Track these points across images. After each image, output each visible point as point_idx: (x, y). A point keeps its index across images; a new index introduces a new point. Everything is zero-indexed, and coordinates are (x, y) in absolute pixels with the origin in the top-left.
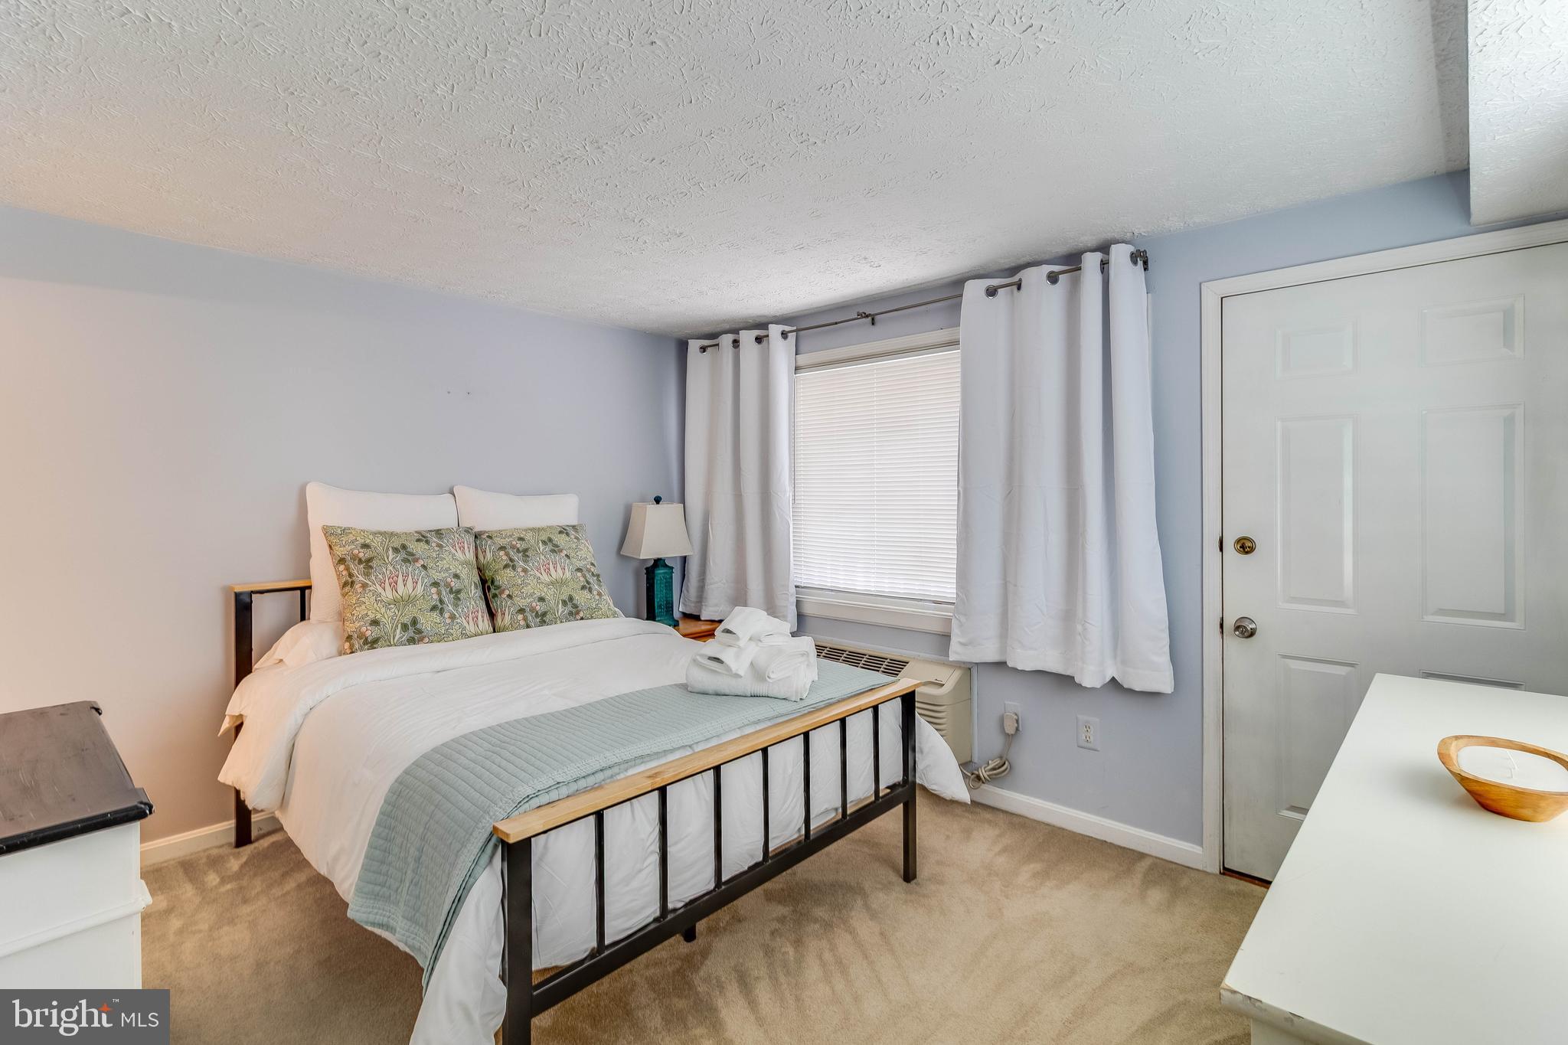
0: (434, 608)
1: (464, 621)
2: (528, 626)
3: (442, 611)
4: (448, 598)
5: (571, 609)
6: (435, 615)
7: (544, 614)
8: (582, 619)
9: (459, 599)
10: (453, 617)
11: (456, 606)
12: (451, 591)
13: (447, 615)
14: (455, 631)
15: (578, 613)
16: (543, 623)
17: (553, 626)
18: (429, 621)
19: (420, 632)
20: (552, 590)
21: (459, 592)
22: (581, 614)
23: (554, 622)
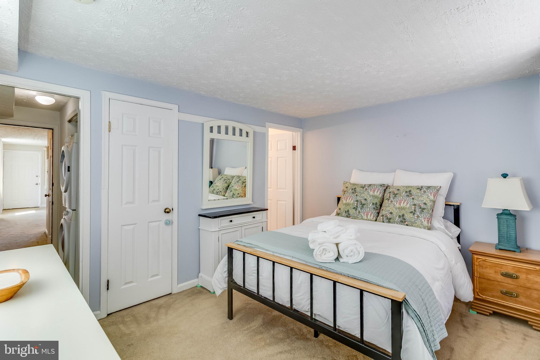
0: (354, 208)
1: (363, 214)
2: (383, 222)
3: (356, 209)
4: (359, 206)
5: (402, 220)
6: (354, 210)
7: (390, 219)
8: (407, 225)
9: (363, 207)
10: (359, 212)
11: (361, 209)
12: (361, 204)
13: (357, 211)
14: (359, 216)
15: (405, 222)
16: (389, 222)
17: (394, 224)
18: (352, 212)
19: (349, 214)
20: (397, 211)
21: (364, 204)
22: (407, 223)
23: (394, 222)
